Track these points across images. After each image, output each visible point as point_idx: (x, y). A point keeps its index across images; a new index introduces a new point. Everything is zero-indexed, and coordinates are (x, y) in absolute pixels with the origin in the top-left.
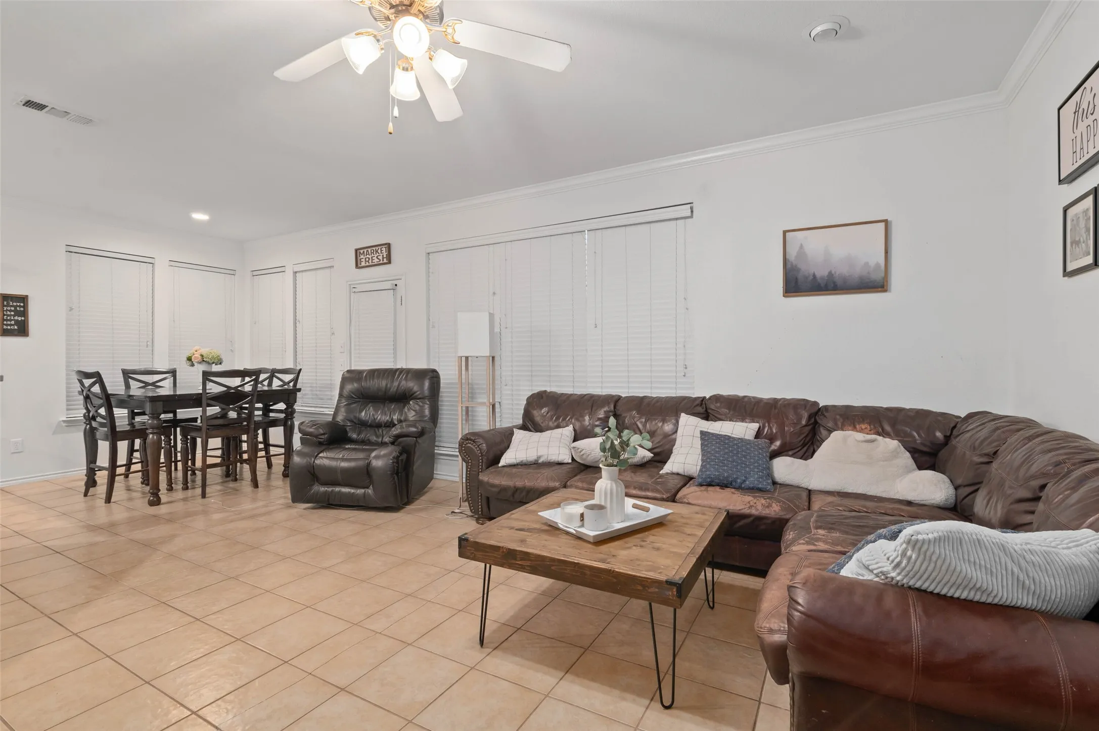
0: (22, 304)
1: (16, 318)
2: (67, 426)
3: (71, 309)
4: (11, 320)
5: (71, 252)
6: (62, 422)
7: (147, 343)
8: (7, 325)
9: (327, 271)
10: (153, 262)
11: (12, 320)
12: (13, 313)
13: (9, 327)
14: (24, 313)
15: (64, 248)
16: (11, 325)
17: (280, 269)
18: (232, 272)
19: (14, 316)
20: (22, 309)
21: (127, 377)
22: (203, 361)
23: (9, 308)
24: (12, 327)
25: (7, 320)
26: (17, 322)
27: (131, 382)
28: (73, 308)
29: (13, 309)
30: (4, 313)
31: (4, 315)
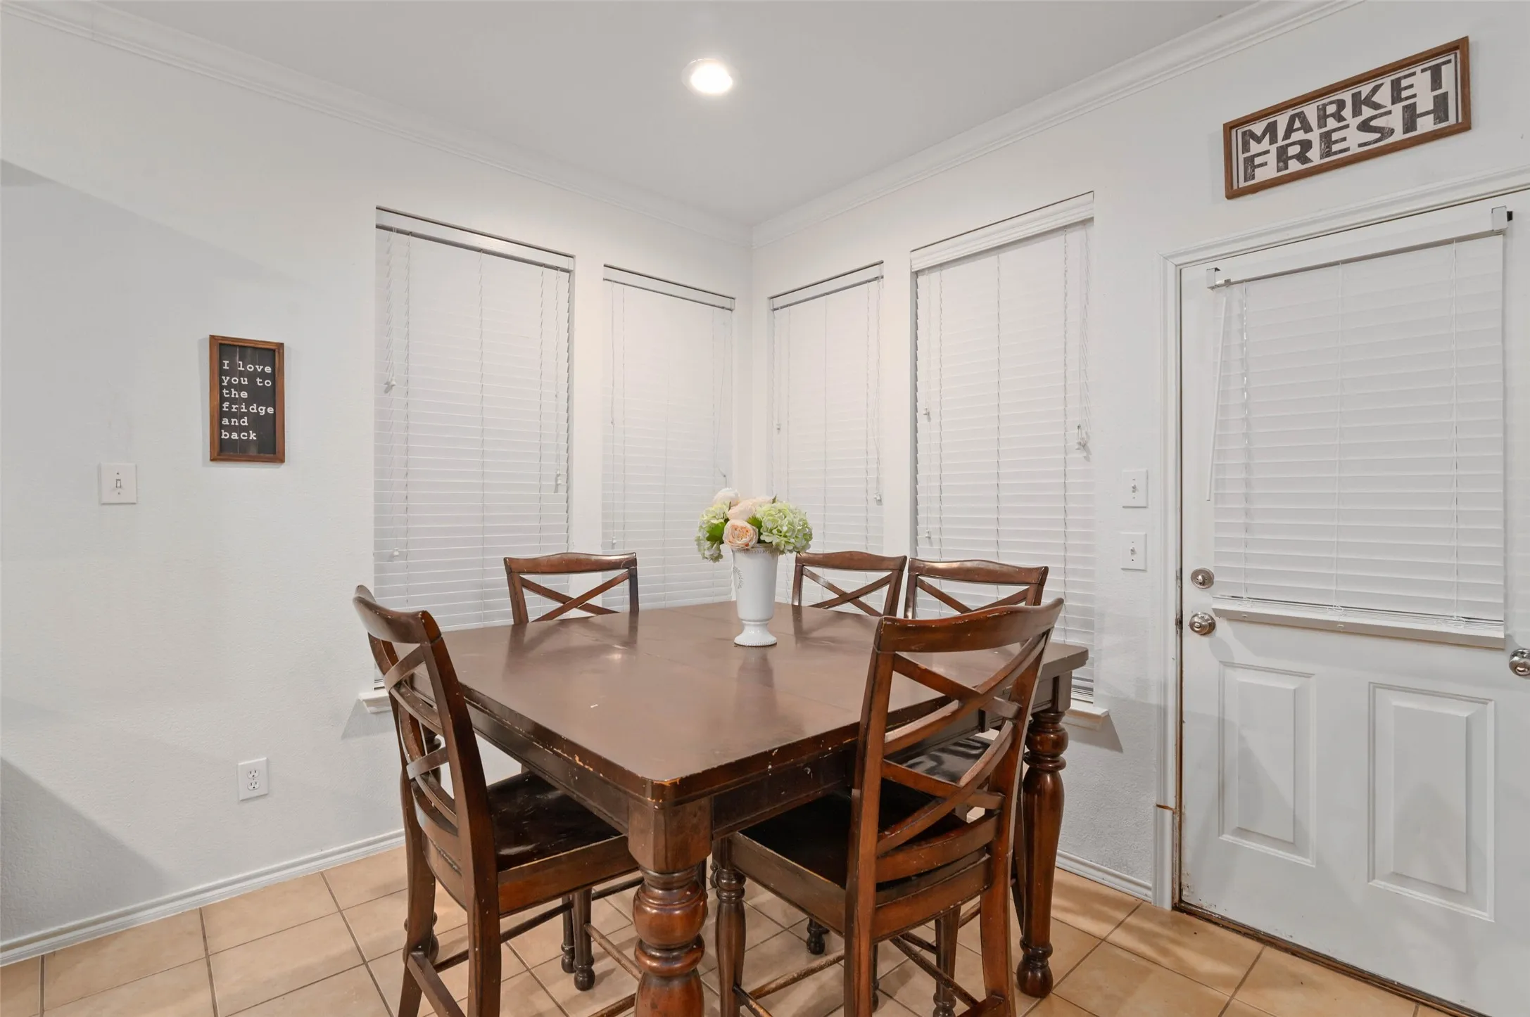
0: (268, 370)
1: (254, 408)
2: (376, 713)
3: (389, 387)
4: (240, 416)
5: (390, 229)
6: (365, 704)
7: (556, 480)
8: (230, 429)
9: (1075, 236)
10: (571, 268)
11: (242, 415)
12: (244, 395)
13: (235, 436)
14: (272, 395)
15: (373, 218)
16: (240, 429)
17: (872, 273)
18: (725, 303)
19: (248, 402)
20: (268, 383)
21: (518, 585)
22: (760, 541)
23: (235, 381)
24: (244, 436)
25: (230, 415)
26: (256, 421)
27: (529, 596)
28: (394, 383)
29: (245, 382)
30: (221, 394)
31: (222, 400)
